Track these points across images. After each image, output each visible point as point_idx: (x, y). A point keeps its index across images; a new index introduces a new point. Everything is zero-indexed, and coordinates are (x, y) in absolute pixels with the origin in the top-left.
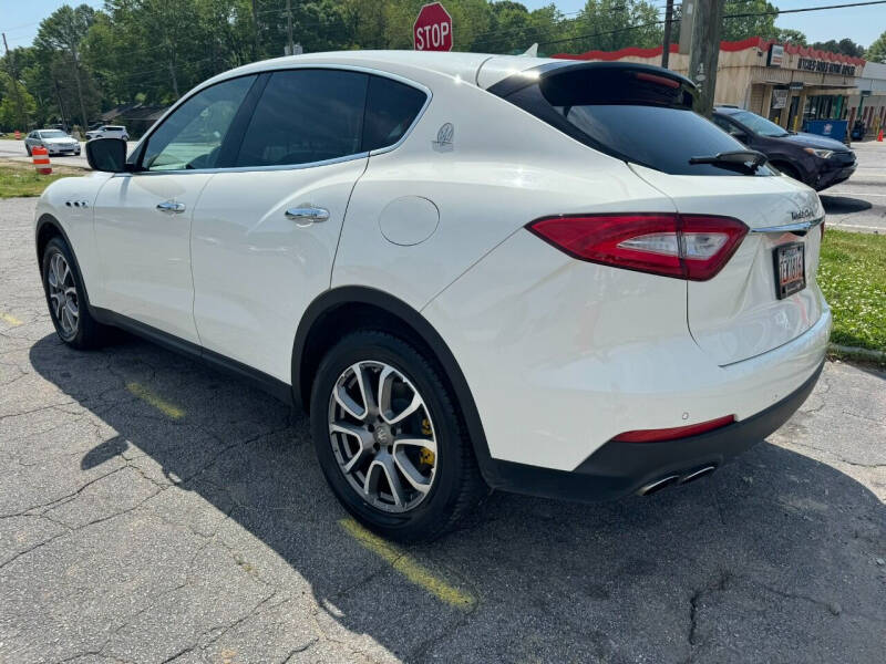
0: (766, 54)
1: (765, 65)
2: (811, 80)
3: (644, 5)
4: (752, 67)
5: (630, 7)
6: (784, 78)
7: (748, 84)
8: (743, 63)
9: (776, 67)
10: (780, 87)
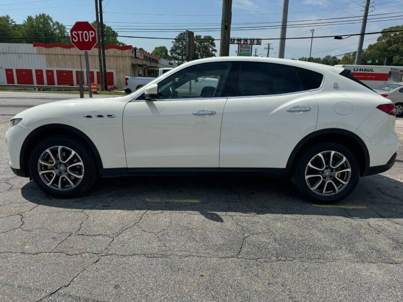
0: (134, 52)
1: (134, 56)
2: (148, 64)
3: (57, 23)
4: (131, 57)
5: (51, 23)
6: (140, 62)
7: (130, 64)
8: (127, 55)
9: (138, 58)
10: (139, 65)
